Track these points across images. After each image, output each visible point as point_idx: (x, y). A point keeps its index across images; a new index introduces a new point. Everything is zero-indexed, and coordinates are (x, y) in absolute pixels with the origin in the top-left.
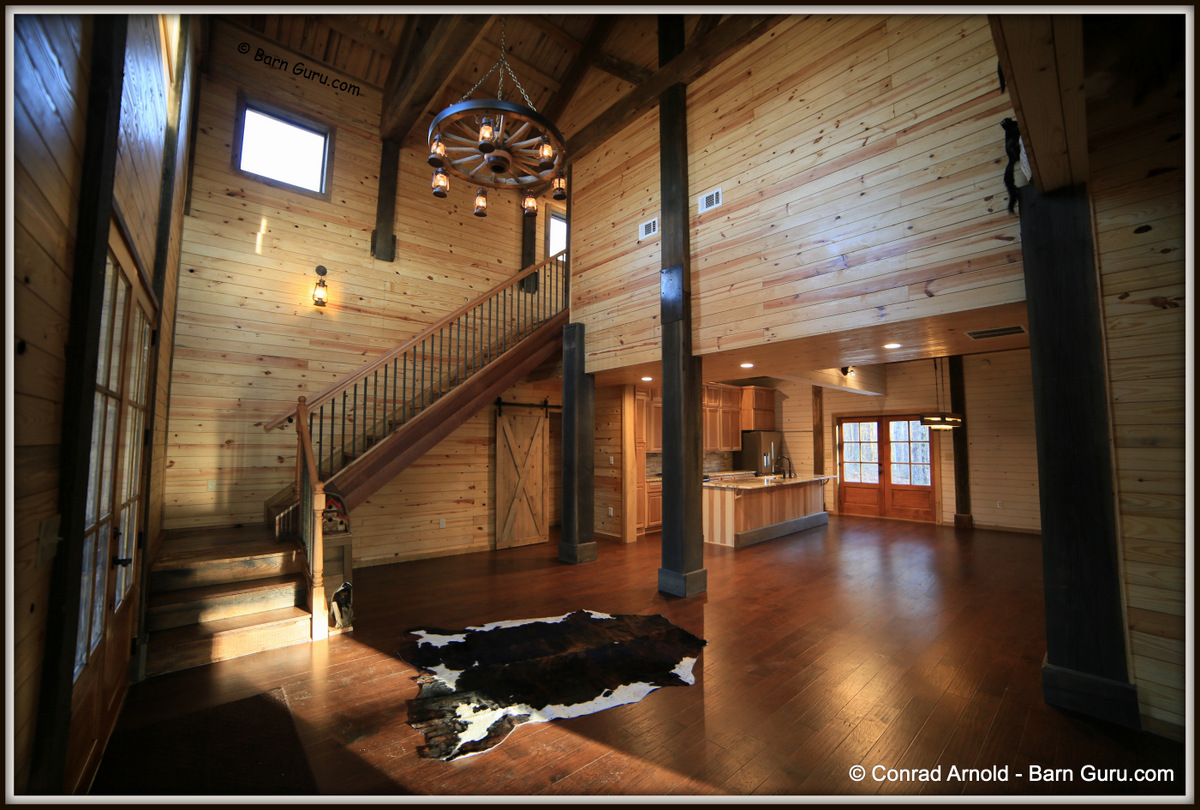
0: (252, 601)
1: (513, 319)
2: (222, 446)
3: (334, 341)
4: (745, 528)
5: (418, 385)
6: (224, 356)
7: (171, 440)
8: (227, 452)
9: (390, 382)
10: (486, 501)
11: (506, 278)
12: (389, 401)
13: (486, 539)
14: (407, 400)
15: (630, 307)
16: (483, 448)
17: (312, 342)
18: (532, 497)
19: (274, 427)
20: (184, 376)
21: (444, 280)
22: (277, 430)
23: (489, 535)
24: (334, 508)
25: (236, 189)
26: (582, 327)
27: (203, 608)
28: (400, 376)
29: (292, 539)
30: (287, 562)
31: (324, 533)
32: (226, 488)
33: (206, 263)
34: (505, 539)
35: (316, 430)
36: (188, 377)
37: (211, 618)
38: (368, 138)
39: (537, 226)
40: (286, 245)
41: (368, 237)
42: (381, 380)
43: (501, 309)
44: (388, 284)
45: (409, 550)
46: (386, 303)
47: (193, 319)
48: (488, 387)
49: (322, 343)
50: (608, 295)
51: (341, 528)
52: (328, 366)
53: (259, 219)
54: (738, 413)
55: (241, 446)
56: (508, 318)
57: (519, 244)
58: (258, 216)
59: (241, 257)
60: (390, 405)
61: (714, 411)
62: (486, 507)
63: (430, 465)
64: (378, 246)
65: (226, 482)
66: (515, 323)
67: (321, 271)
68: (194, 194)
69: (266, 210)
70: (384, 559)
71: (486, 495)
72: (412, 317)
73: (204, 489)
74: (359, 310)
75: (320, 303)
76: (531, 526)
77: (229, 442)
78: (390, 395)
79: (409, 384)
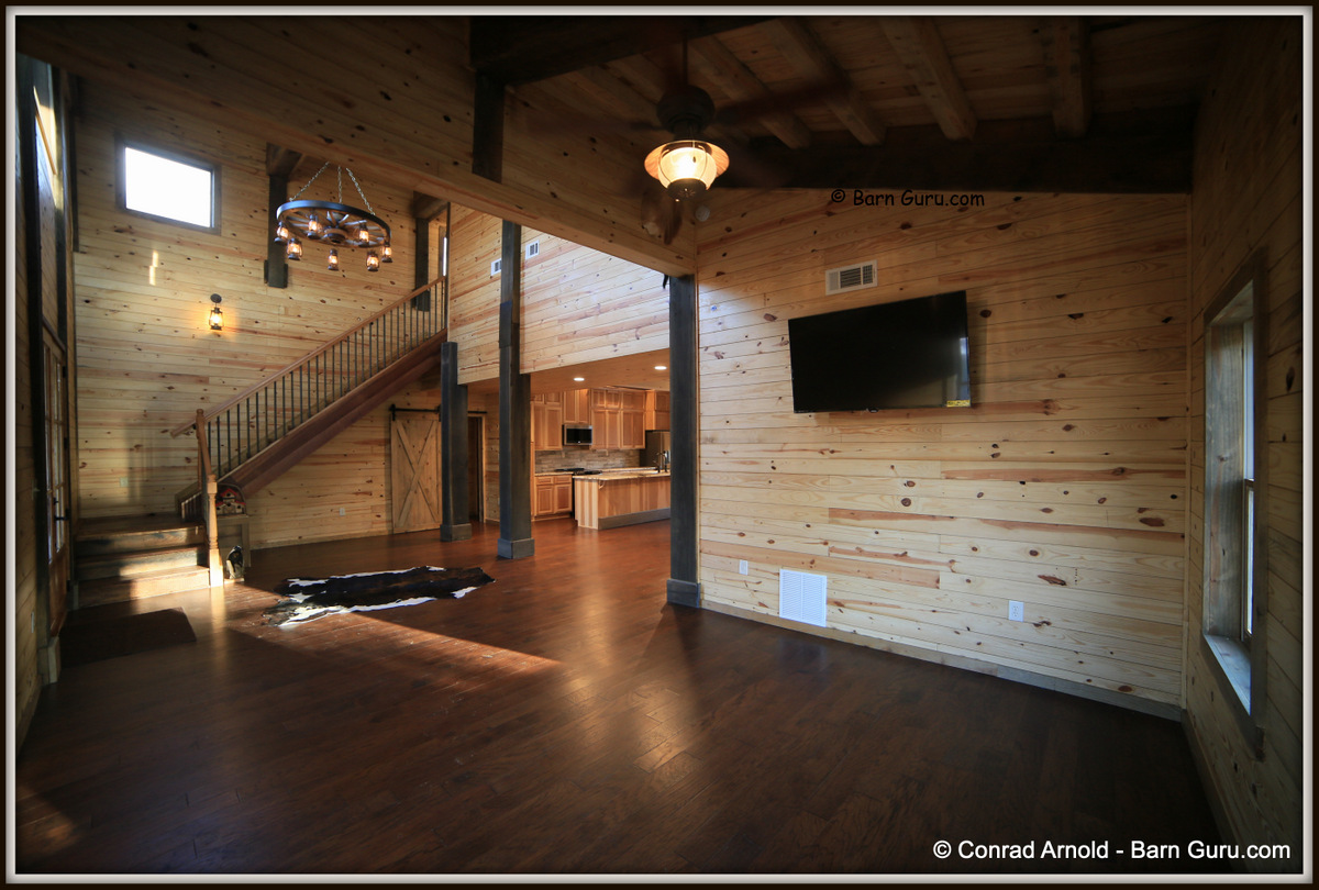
0: (162, 561)
1: (406, 335)
2: (131, 450)
3: (233, 359)
4: (611, 511)
5: (314, 395)
6: (127, 374)
7: (82, 445)
8: (137, 455)
9: (288, 394)
10: (383, 493)
11: (399, 298)
12: (288, 410)
13: (384, 525)
14: (304, 408)
15: (485, 331)
16: (379, 448)
17: (211, 361)
18: (427, 490)
19: (180, 433)
20: (88, 392)
21: (337, 303)
22: (183, 436)
23: (387, 522)
24: (232, 496)
25: (124, 226)
26: (455, 345)
27: (122, 565)
28: (297, 388)
29: (196, 518)
30: (191, 535)
31: (218, 516)
32: (137, 484)
33: (100, 294)
34: (402, 525)
35: (214, 435)
36: (93, 392)
37: (128, 572)
38: (255, 174)
39: (430, 248)
40: (179, 277)
41: (261, 266)
42: (280, 392)
43: (395, 326)
44: (282, 309)
45: (311, 534)
46: (281, 325)
47: (94, 343)
48: (369, 397)
49: (222, 362)
50: (472, 320)
51: (239, 511)
52: (228, 381)
53: (151, 254)
54: (642, 414)
55: (150, 450)
56: (401, 334)
57: (413, 266)
58: (150, 250)
59: (136, 289)
60: (288, 413)
61: (614, 413)
62: (384, 498)
63: (329, 463)
64: (270, 275)
65: (138, 479)
66: (408, 339)
67: (216, 299)
68: (80, 231)
69: (156, 244)
70: (289, 541)
71: (383, 488)
72: (307, 337)
73: (117, 485)
74: (255, 332)
75: (216, 327)
76: (425, 514)
77: (137, 446)
78: (288, 404)
79: (305, 394)
